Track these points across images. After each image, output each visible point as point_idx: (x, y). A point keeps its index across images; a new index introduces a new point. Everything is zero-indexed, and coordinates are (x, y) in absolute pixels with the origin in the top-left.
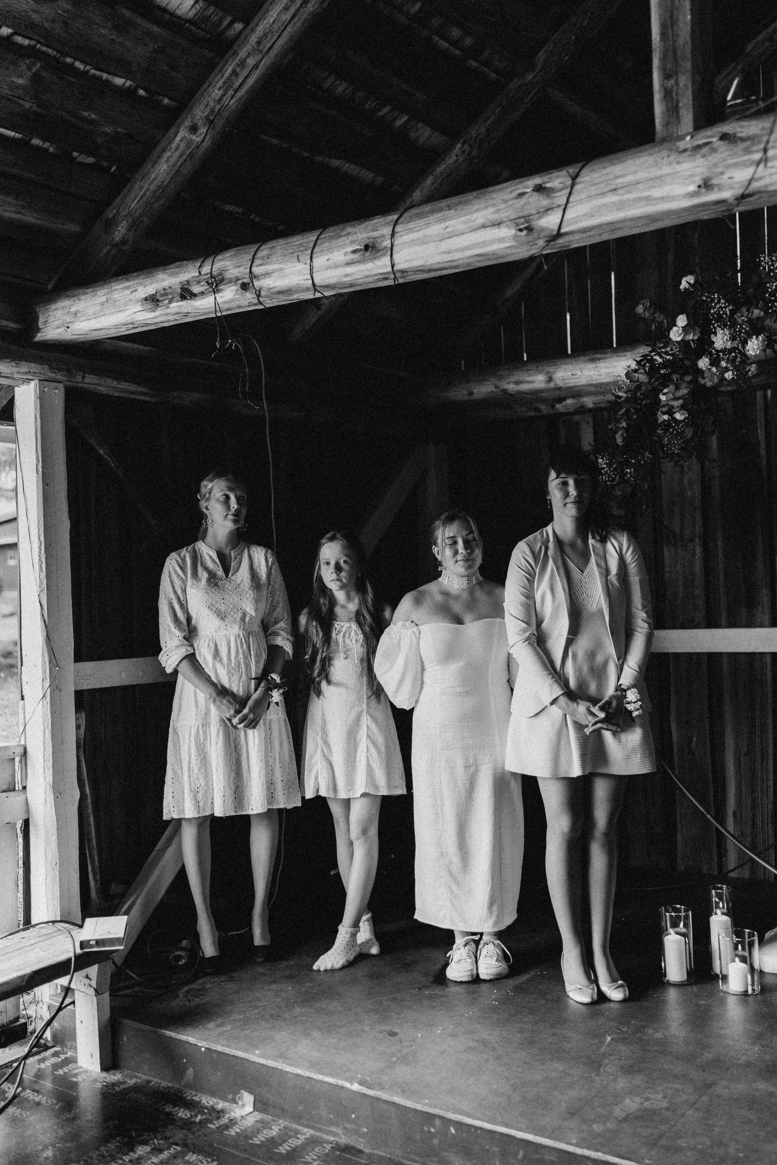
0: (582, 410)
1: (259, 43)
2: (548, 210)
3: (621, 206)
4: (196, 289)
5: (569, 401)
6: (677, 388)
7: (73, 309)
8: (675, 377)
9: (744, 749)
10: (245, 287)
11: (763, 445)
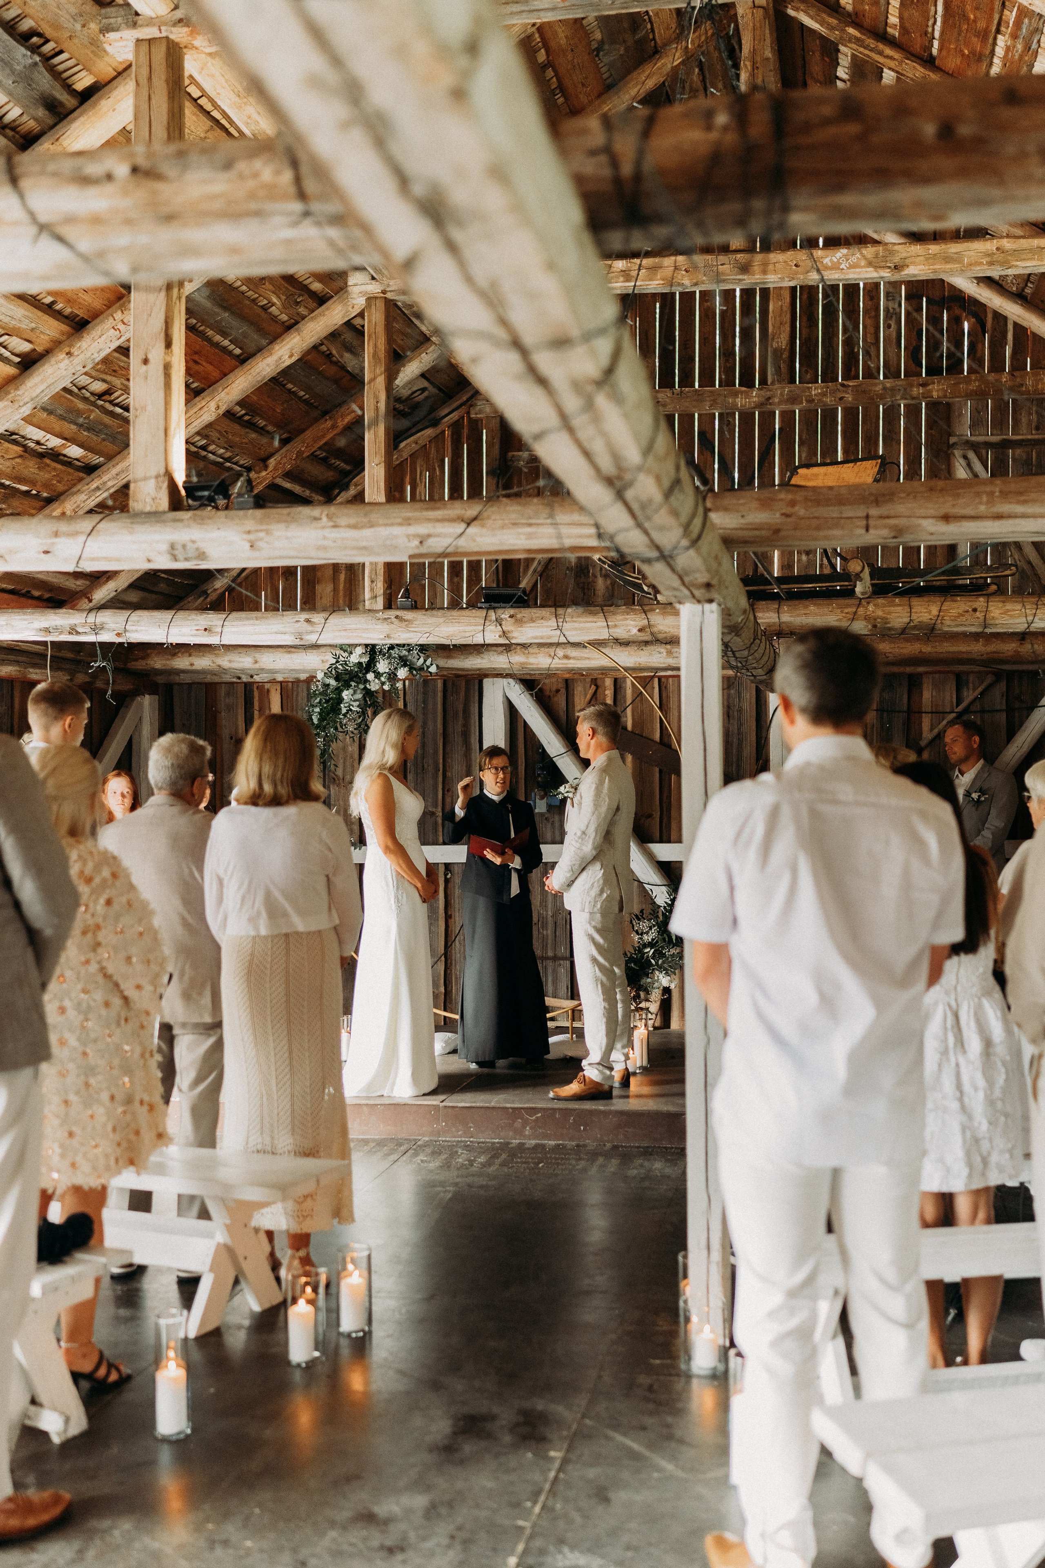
0: (273, 681)
2: (311, 632)
3: (349, 638)
4: (80, 630)
6: (355, 692)
8: (353, 684)
10: (118, 635)
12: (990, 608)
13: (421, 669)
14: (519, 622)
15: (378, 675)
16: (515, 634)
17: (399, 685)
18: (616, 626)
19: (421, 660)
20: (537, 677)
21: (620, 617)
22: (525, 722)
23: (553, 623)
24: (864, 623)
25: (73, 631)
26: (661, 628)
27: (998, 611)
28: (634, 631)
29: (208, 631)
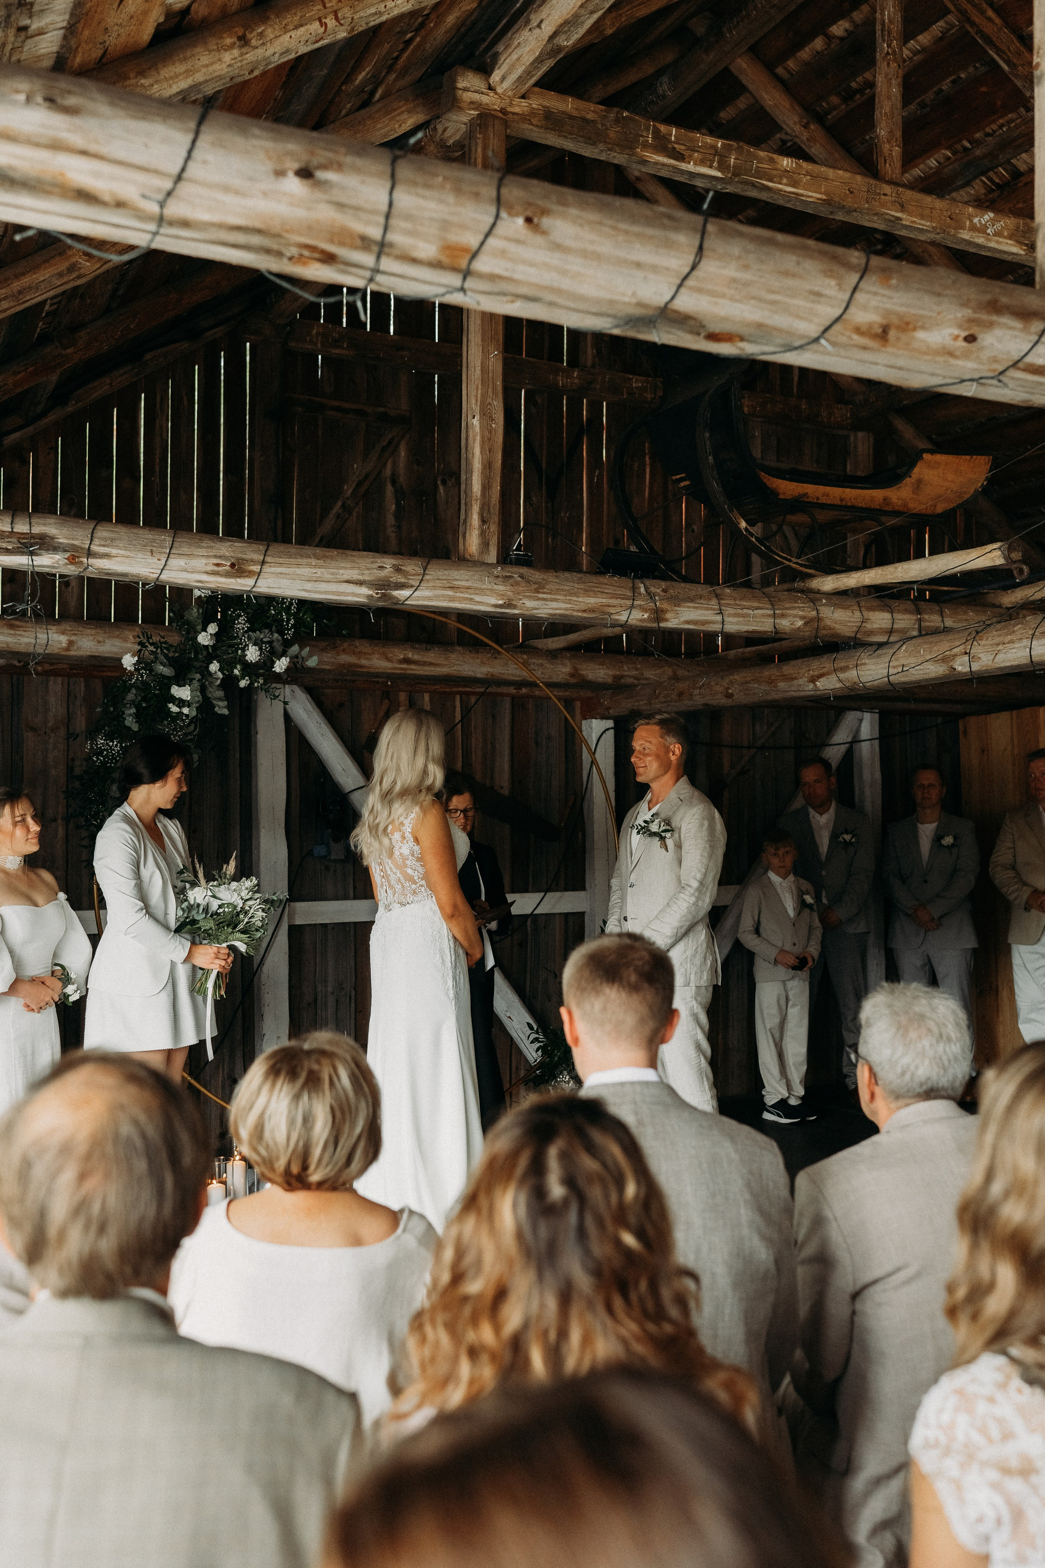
2: (401, 586)
3: (452, 599)
10: (72, 560)
14: (677, 601)
16: (667, 616)
18: (783, 616)
23: (713, 604)
26: (828, 622)
28: (799, 624)
29: (237, 569)
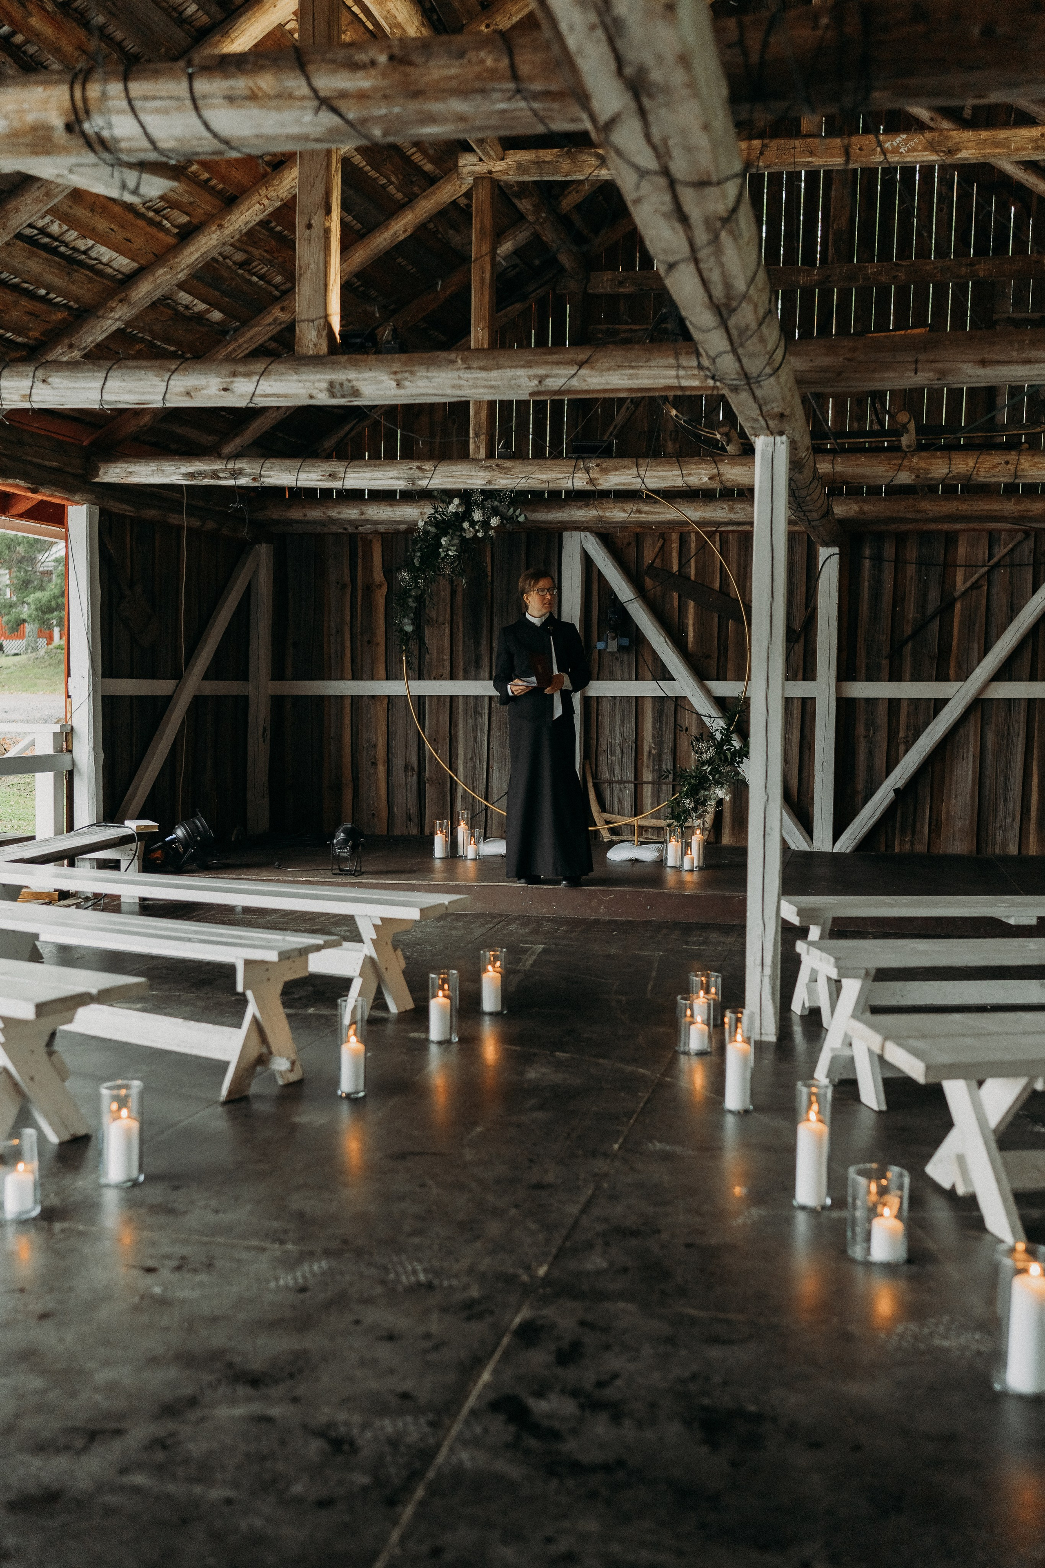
0: (376, 532)
1: (251, 338)
2: (423, 478)
3: (455, 483)
4: (221, 475)
5: (368, 526)
6: (452, 538)
7: (130, 470)
8: (450, 531)
9: (470, 756)
10: (254, 479)
11: (489, 568)
12: (1022, 461)
13: (511, 518)
14: (605, 471)
15: (473, 524)
16: (600, 481)
17: (492, 533)
18: (689, 474)
19: (512, 510)
20: (611, 531)
21: (694, 467)
22: (599, 570)
23: (634, 471)
24: (908, 473)
25: (215, 475)
26: (729, 476)
27: (1028, 464)
28: (705, 479)
29: (332, 476)
